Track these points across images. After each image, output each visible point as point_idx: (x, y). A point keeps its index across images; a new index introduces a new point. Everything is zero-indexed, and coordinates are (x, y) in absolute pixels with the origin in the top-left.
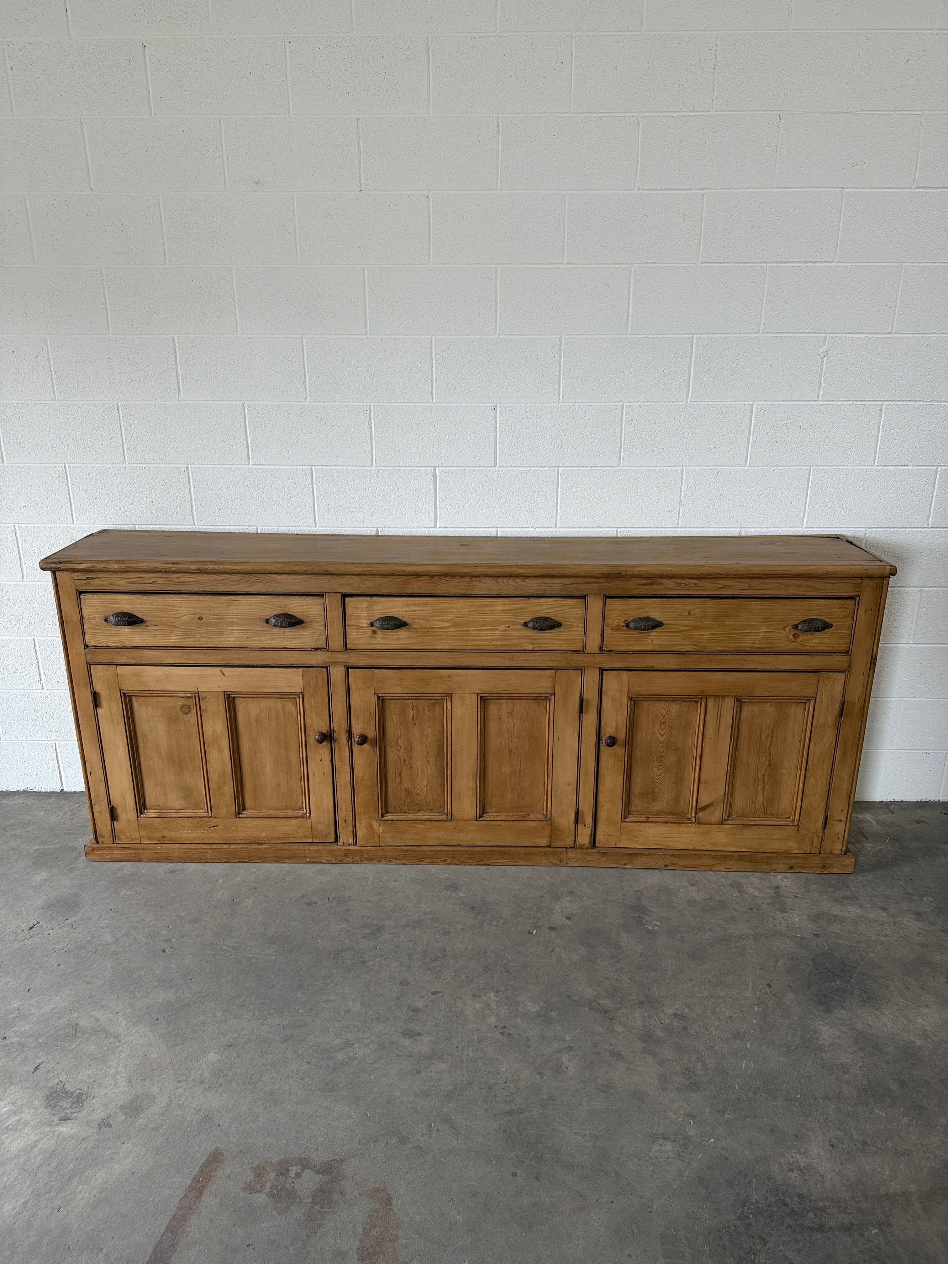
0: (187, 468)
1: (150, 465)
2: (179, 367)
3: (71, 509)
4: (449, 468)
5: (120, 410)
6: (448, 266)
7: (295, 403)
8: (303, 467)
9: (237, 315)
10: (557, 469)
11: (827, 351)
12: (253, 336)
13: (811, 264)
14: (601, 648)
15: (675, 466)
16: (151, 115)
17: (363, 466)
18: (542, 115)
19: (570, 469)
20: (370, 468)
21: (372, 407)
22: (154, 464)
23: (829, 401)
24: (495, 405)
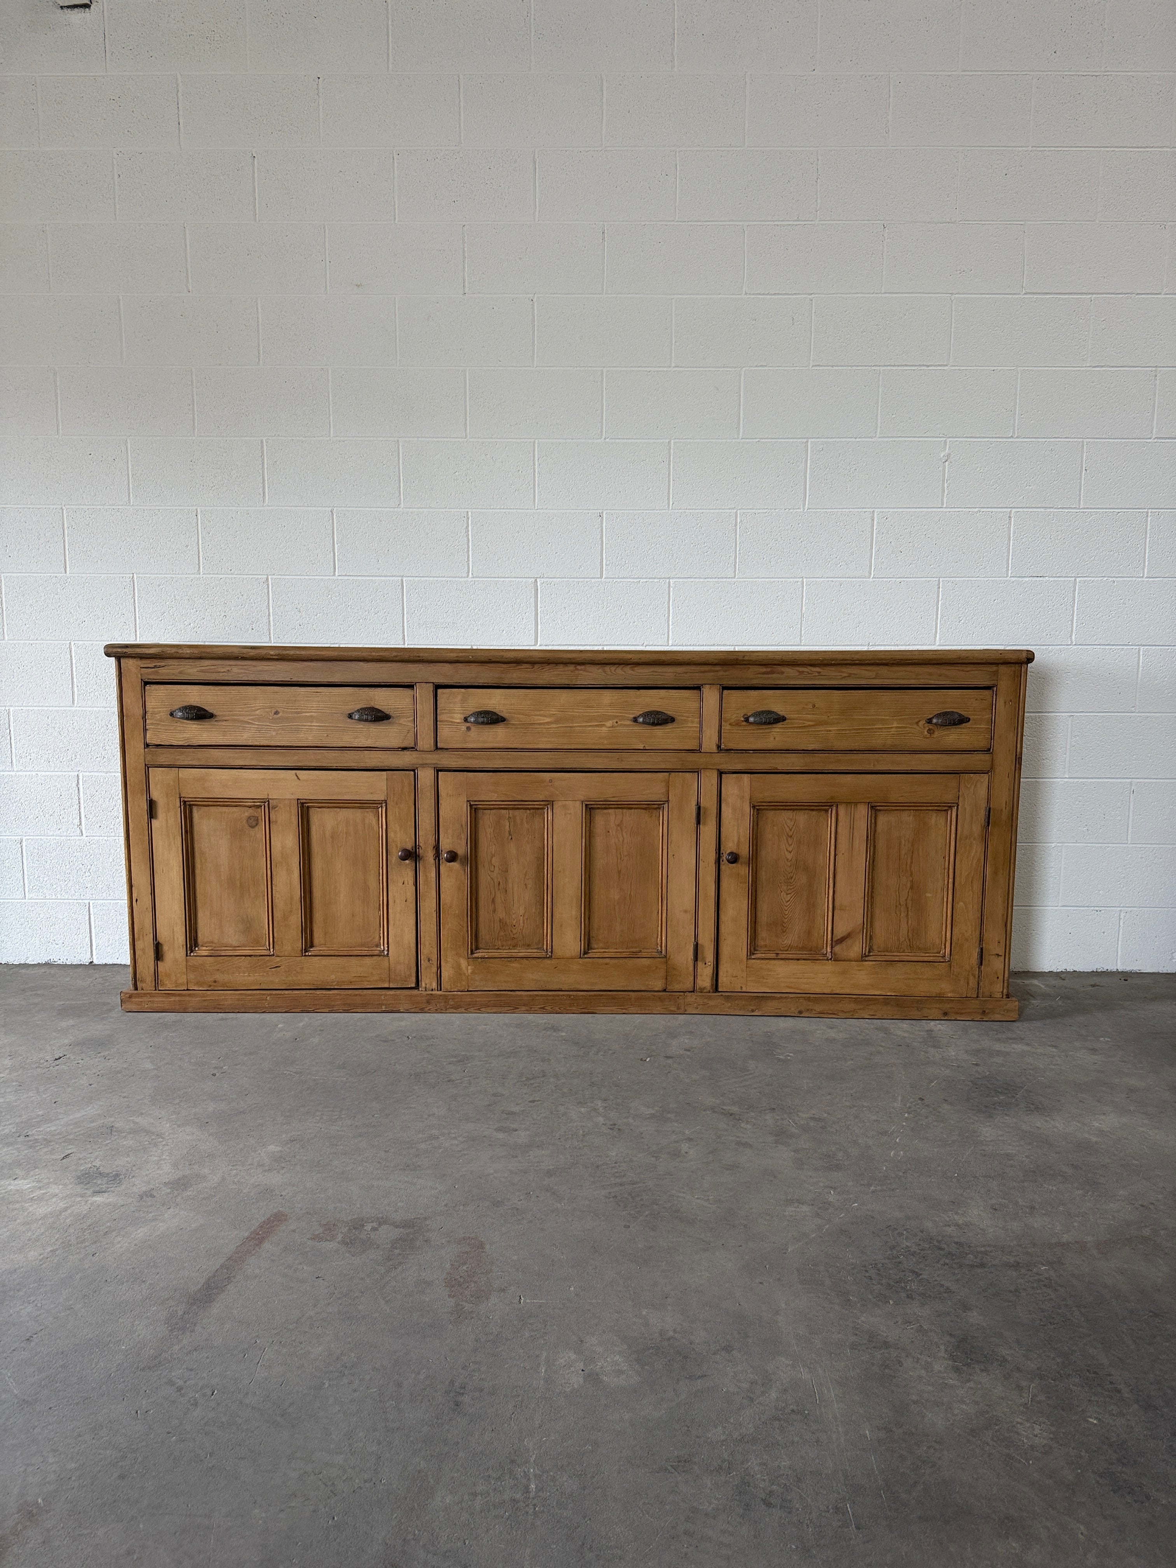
0: (267, 579)
1: (227, 576)
3: (135, 624)
4: (552, 580)
5: (199, 516)
6: (552, 368)
7: (388, 509)
8: (393, 578)
9: (331, 417)
10: (668, 580)
11: (949, 455)
12: (346, 439)
13: (925, 368)
14: (719, 747)
15: (794, 578)
16: (256, 220)
17: (459, 577)
18: (648, 223)
19: (682, 580)
20: (466, 579)
21: (470, 514)
22: (232, 574)
23: (954, 508)
24: (601, 511)
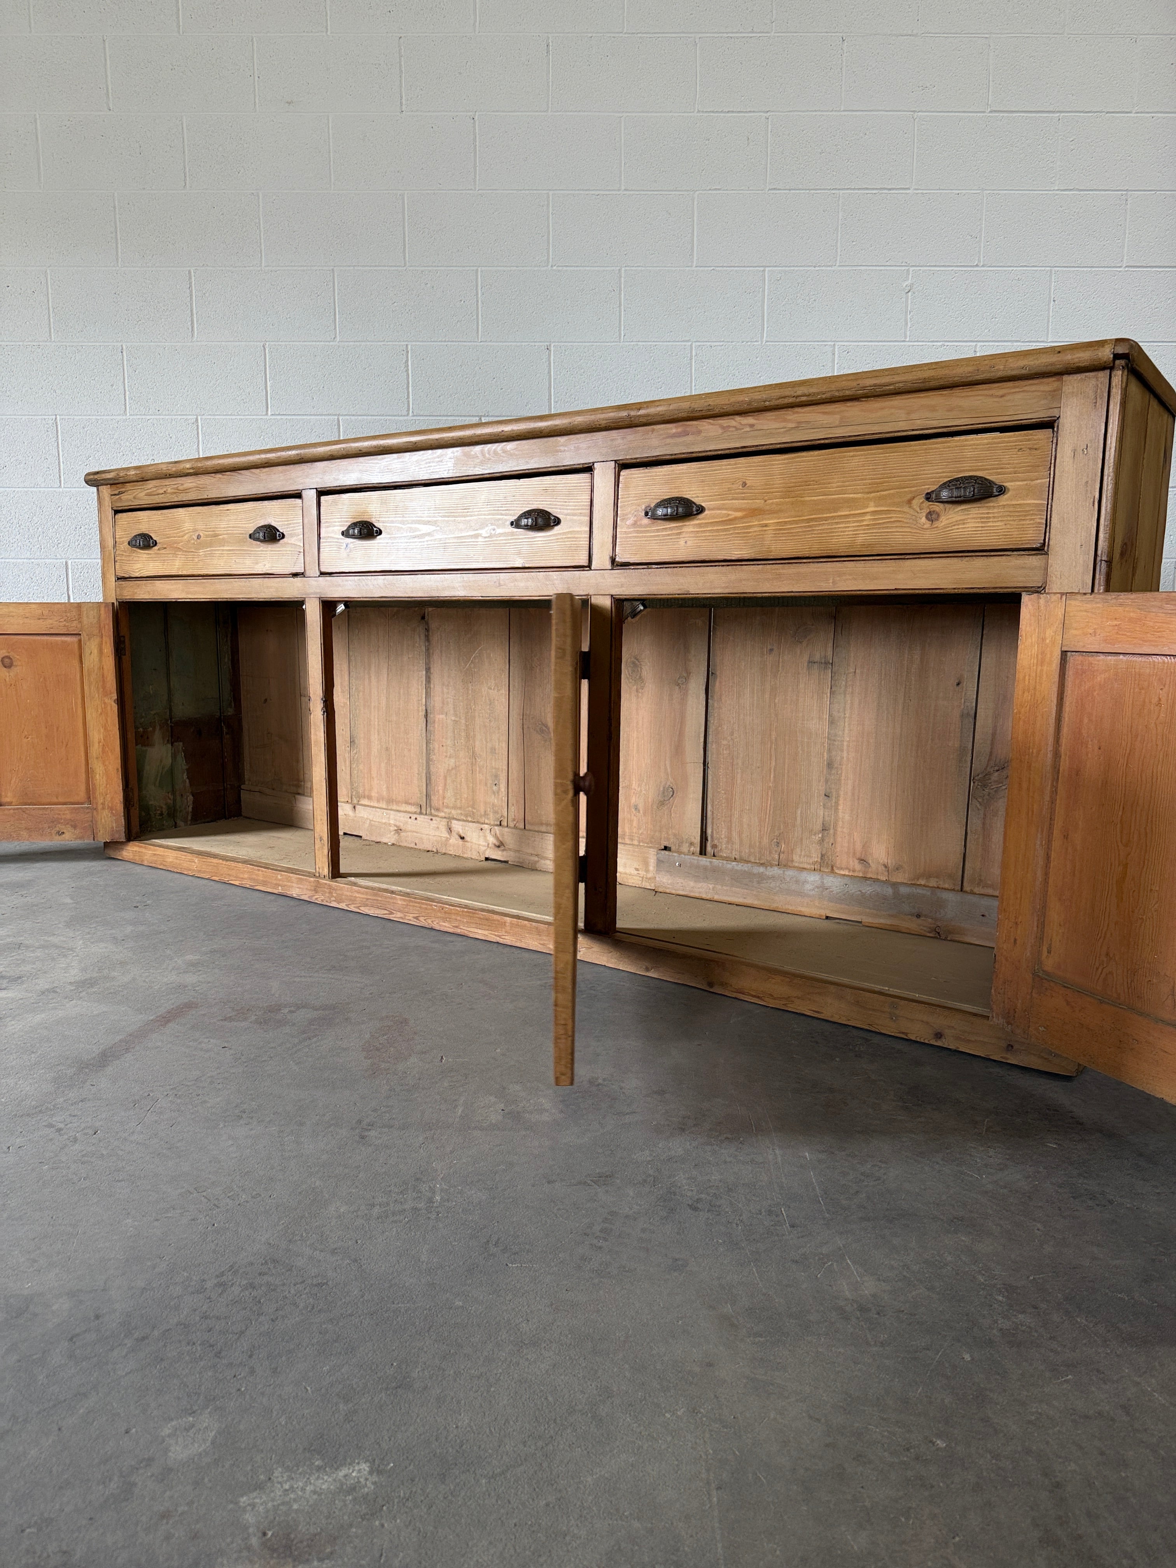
0: (197, 420)
1: (155, 417)
2: (194, 304)
5: (124, 352)
6: (495, 192)
7: (322, 343)
8: (329, 417)
9: (263, 245)
11: (912, 285)
12: (279, 268)
13: (887, 191)
14: (613, 560)
16: (179, 32)
17: (398, 416)
18: (594, 35)
20: (406, 418)
21: (409, 347)
22: (159, 415)
23: (917, 341)
24: (548, 344)
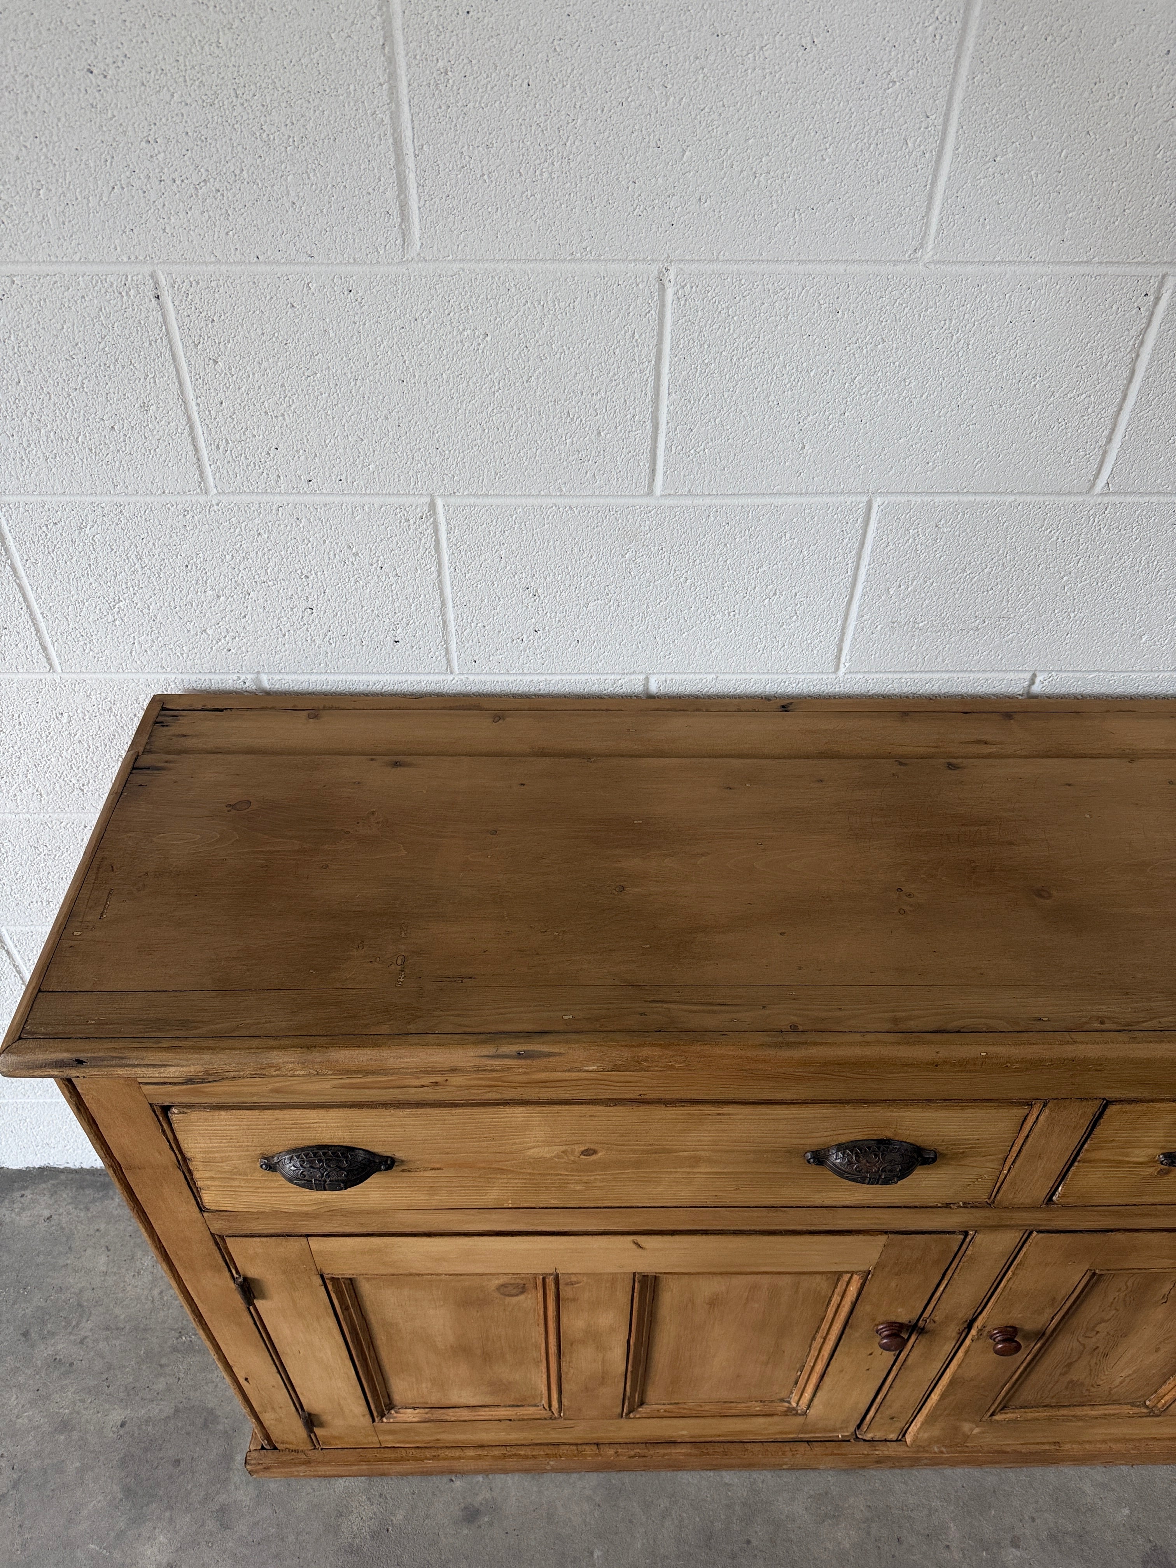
0: (432, 506)
2: (406, 116)
3: (37, 631)
5: (167, 298)
7: (874, 267)
22: (313, 493)
